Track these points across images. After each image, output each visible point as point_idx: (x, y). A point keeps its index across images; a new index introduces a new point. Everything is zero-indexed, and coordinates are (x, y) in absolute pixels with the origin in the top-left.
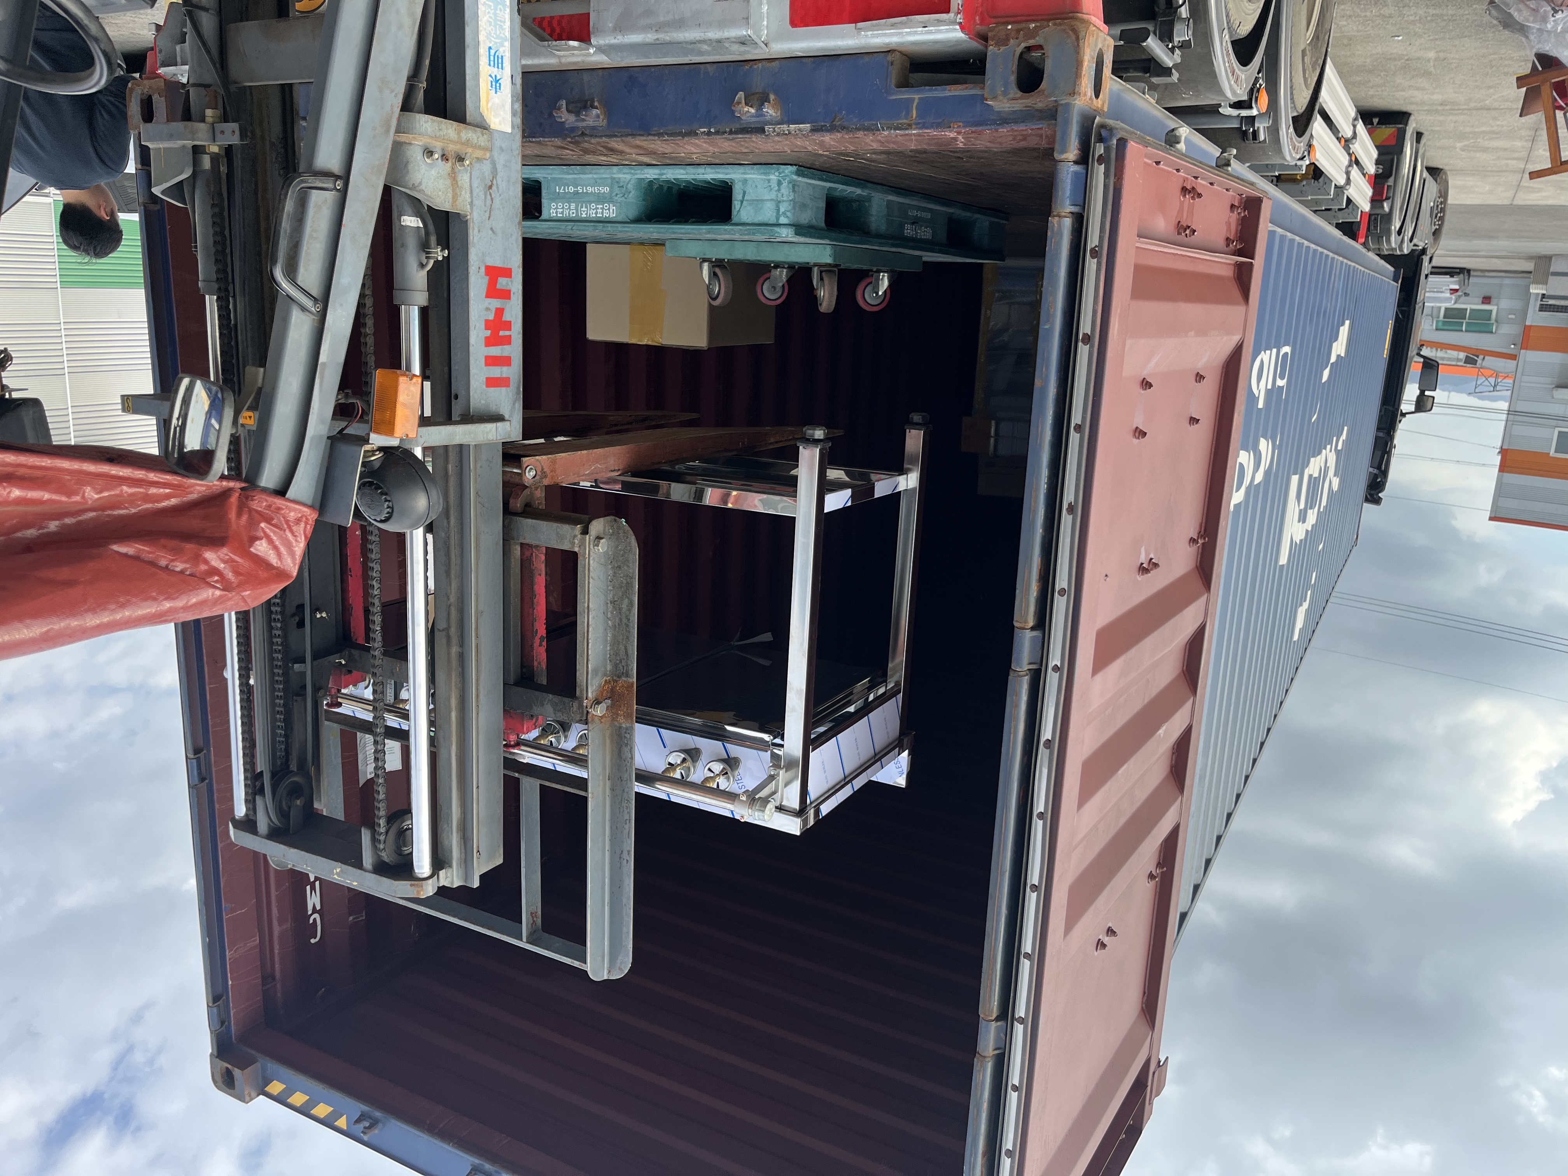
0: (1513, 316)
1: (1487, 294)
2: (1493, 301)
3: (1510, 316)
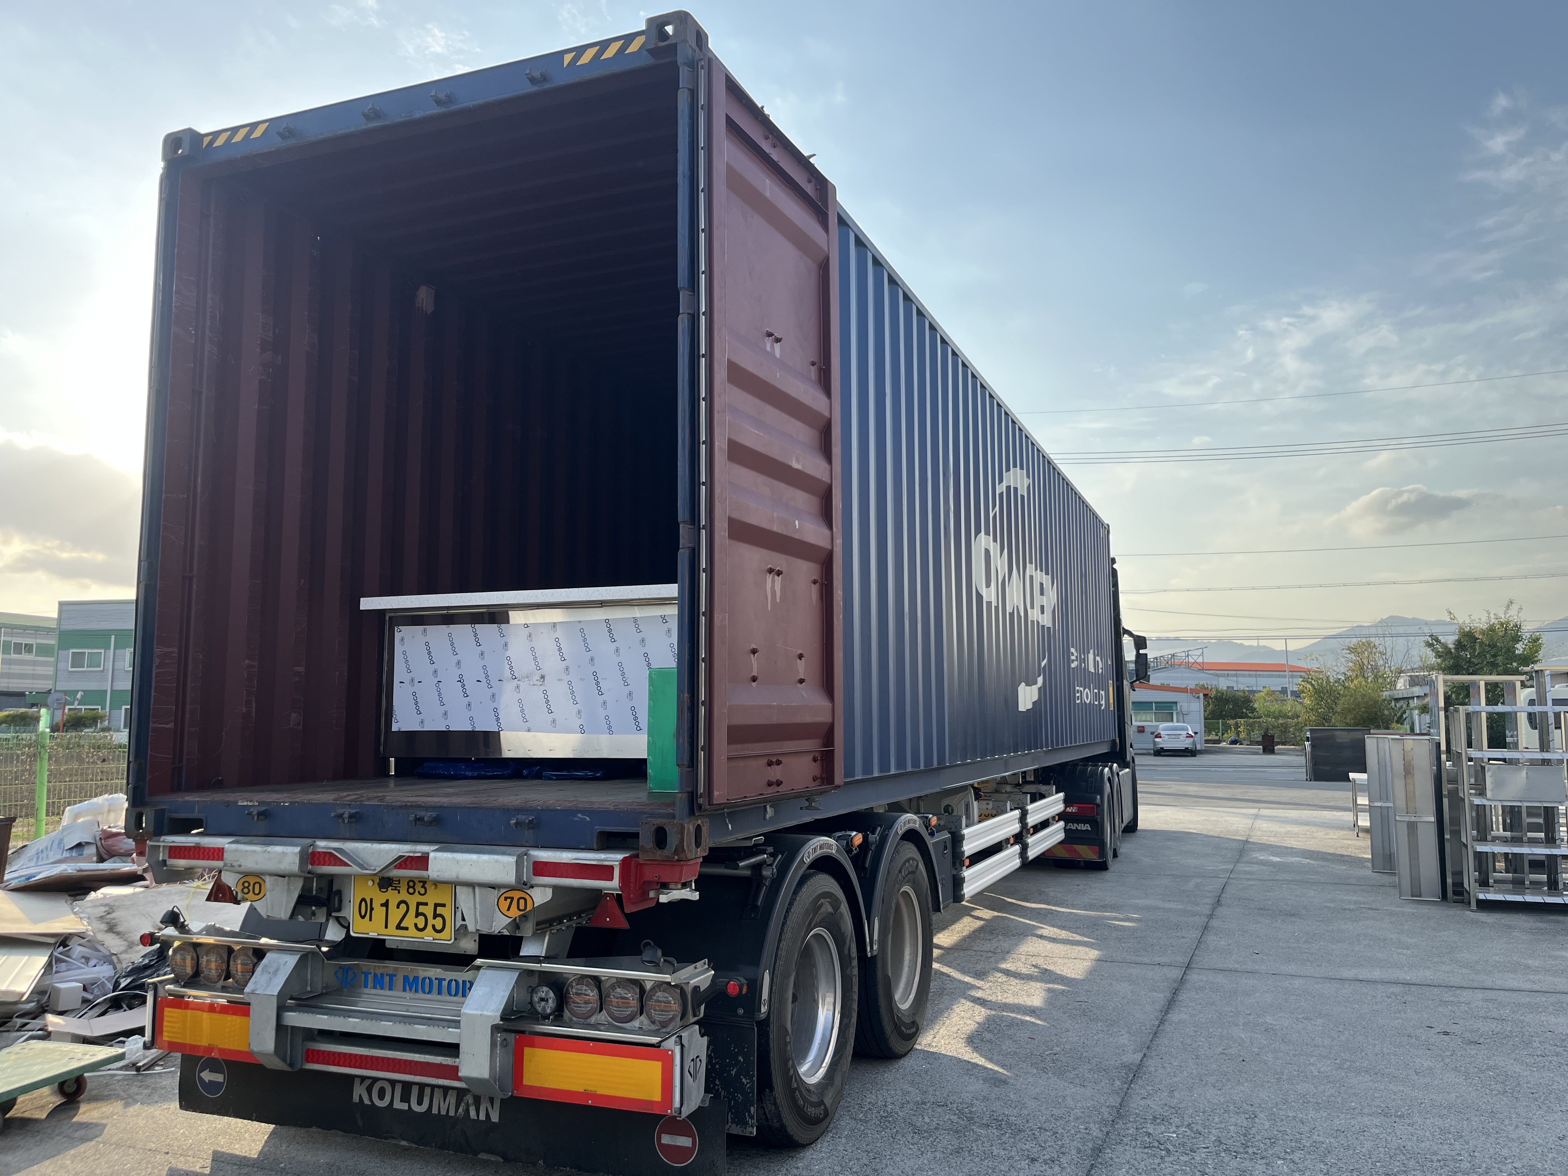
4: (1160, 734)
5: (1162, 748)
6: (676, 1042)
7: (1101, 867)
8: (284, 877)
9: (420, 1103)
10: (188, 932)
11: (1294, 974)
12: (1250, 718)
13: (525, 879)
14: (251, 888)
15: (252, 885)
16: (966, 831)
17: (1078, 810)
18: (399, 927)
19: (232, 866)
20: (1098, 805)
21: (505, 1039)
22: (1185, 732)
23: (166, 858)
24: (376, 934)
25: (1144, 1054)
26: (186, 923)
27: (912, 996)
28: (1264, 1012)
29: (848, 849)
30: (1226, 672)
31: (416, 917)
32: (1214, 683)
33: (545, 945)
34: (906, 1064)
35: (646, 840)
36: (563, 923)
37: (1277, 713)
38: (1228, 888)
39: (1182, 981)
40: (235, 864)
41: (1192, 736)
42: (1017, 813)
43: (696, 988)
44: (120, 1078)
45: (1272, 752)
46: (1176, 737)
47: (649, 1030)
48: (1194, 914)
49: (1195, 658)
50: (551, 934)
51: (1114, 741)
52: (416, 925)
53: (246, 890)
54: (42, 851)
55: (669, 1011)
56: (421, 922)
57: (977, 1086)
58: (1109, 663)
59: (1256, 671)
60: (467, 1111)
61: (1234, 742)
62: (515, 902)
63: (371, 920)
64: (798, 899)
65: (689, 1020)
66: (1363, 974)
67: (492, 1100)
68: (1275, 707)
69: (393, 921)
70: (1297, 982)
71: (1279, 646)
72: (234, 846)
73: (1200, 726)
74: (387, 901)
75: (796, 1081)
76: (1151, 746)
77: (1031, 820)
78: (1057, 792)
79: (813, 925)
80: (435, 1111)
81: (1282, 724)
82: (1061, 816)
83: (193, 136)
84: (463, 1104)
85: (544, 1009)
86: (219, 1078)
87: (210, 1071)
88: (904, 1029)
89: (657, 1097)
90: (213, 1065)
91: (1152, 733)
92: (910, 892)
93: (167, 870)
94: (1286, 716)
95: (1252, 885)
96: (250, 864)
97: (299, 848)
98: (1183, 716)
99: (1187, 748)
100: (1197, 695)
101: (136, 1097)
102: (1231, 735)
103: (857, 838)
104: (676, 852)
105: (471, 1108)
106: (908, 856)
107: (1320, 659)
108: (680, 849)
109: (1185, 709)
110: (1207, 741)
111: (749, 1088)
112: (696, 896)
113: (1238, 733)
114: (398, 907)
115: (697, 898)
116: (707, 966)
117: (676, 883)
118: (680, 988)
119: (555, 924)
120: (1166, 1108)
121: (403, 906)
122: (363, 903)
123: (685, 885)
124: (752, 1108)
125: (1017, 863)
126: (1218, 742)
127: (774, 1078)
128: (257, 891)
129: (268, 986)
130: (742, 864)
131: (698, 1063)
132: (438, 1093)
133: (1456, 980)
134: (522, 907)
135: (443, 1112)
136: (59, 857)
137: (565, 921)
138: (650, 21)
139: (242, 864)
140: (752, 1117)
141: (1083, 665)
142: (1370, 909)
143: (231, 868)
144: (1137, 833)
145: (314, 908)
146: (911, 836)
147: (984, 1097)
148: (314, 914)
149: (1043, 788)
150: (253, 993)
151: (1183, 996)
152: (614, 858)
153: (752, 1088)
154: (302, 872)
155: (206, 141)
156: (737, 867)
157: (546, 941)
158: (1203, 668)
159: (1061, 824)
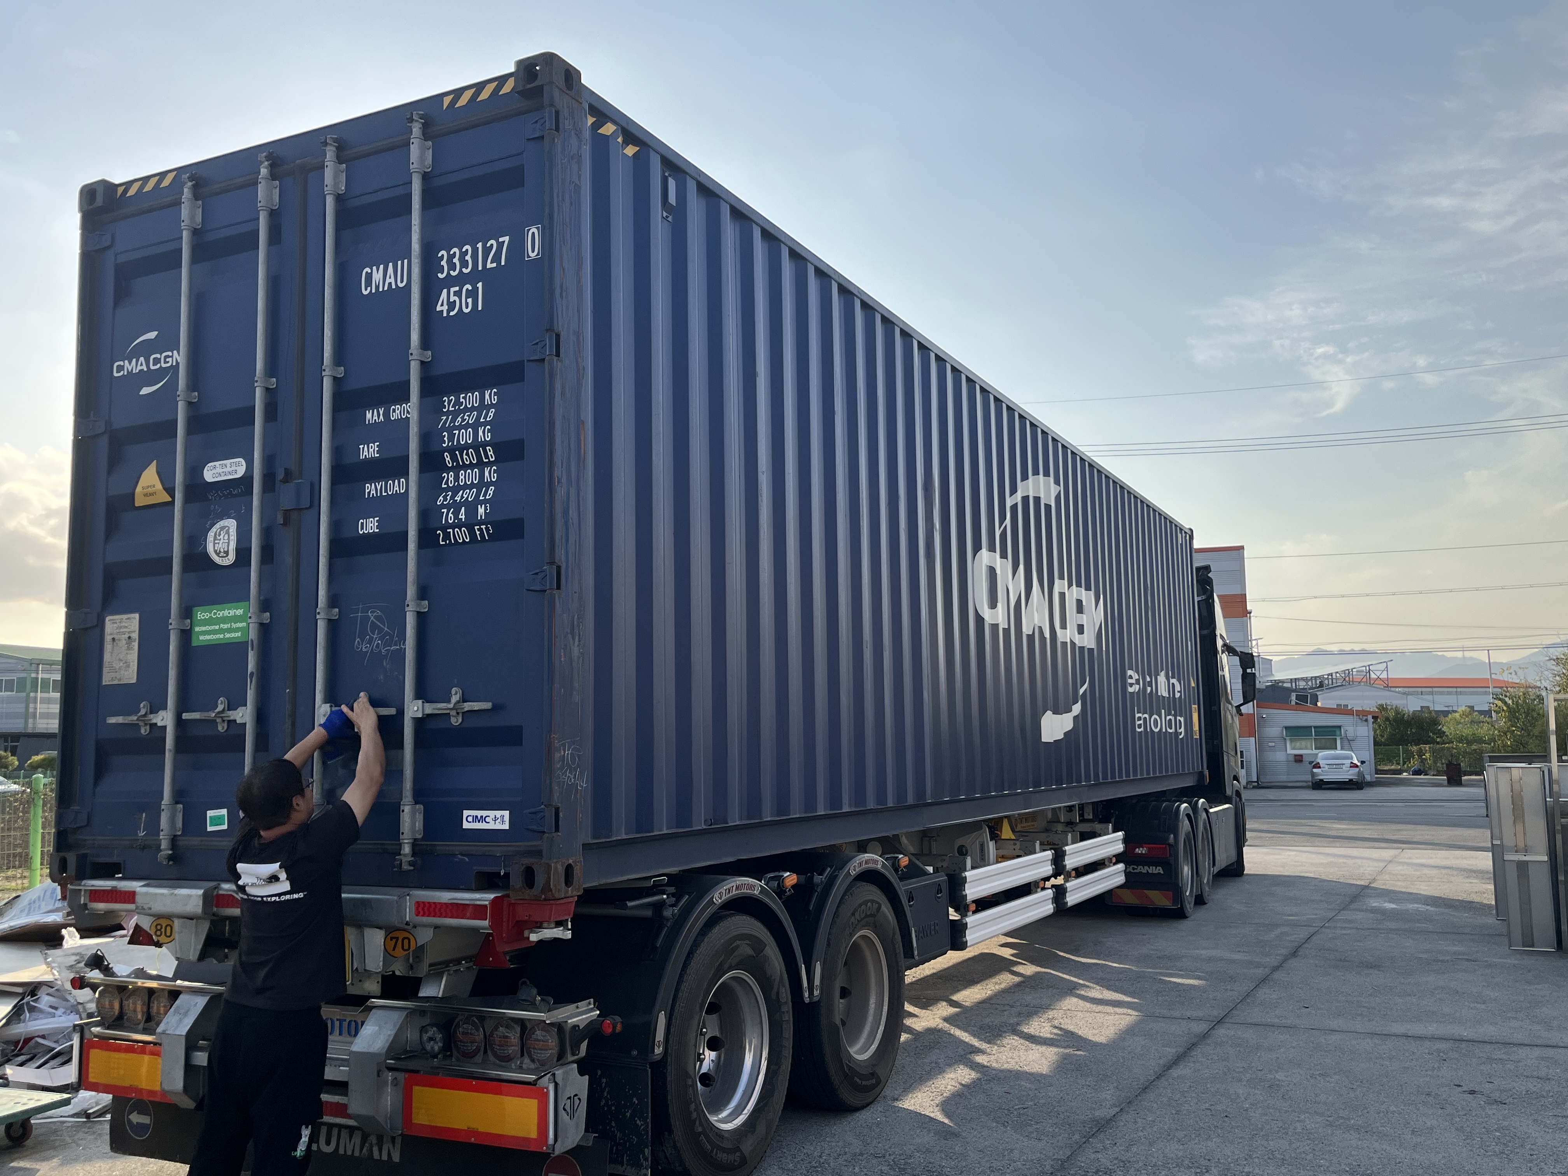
0: (1271, 744)
1: (1298, 764)
2: (1292, 759)
3: (1273, 744)
4: (1319, 763)
5: (1322, 780)
6: (549, 1079)
7: (1178, 914)
8: (192, 919)
9: (328, 1143)
10: (113, 974)
11: (1337, 1029)
12: (1438, 743)
13: (408, 919)
14: (163, 930)
15: (164, 927)
16: (969, 874)
17: (1149, 851)
19: (143, 909)
20: (1170, 845)
21: (396, 1078)
22: (1349, 761)
23: (87, 901)
25: (1122, 1109)
26: (110, 966)
27: (874, 1047)
28: (1279, 1068)
29: (780, 891)
30: (1420, 690)
32: (1395, 703)
33: (442, 986)
34: (860, 1117)
35: (516, 881)
36: (461, 964)
37: (1471, 738)
38: (1314, 938)
39: (1205, 1036)
40: (146, 907)
41: (1357, 766)
42: (1049, 854)
43: (575, 1027)
44: (70, 1124)
45: (1459, 783)
46: (1337, 767)
47: (528, 1069)
48: (1258, 965)
49: (1378, 673)
50: (449, 974)
51: (1201, 774)
53: (159, 933)
54: (34, 902)
55: (547, 1050)
57: (926, 1139)
58: (1193, 684)
59: (1456, 687)
60: (371, 1151)
61: (1417, 772)
62: (400, 942)
64: (706, 940)
65: (567, 1058)
66: (1418, 1029)
67: (393, 1139)
68: (1467, 731)
70: (1334, 1038)
71: (1483, 656)
72: (145, 889)
73: (1368, 754)
75: (701, 1124)
76: (1309, 778)
77: (1070, 862)
78: (1115, 831)
79: (726, 966)
80: (341, 1151)
81: (1475, 750)
82: (1118, 858)
83: (107, 187)
84: (367, 1145)
85: (432, 1048)
86: (145, 1120)
87: (138, 1113)
88: (858, 1080)
89: (534, 1135)
90: (141, 1106)
91: (1311, 763)
92: (869, 935)
93: (88, 913)
94: (1480, 741)
95: (1345, 934)
96: (159, 907)
97: (202, 891)
98: (1349, 743)
99: (1351, 780)
100: (1365, 718)
101: (80, 1142)
102: (1414, 763)
103: (790, 879)
104: (543, 891)
105: (374, 1148)
106: (871, 897)
107: (1520, 672)
108: (546, 888)
109: (1351, 733)
110: (1377, 772)
111: (643, 1129)
112: (568, 935)
113: (1423, 761)
115: (570, 937)
116: (592, 1006)
117: (549, 922)
118: (559, 1027)
119: (451, 965)
120: (1115, 1162)
123: (559, 924)
124: (646, 1151)
125: (1049, 908)
126: (1400, 772)
127: (672, 1121)
128: (168, 934)
129: (178, 1026)
130: (630, 904)
131: (577, 1102)
132: (345, 1134)
133: (1518, 1037)
134: (406, 947)
135: (349, 1153)
136: (51, 907)
137: (463, 962)
138: (519, 63)
139: (152, 907)
140: (646, 1159)
141: (1149, 689)
142: (1468, 960)
143: (142, 911)
144: (1244, 878)
145: (226, 950)
146: (869, 876)
147: (927, 1149)
148: (226, 956)
149: (1098, 827)
150: (164, 1033)
151: (1197, 1052)
152: (486, 898)
153: (646, 1129)
154: (205, 914)
155: (120, 190)
156: (625, 907)
157: (444, 982)
158: (1388, 685)
159: (1121, 866)
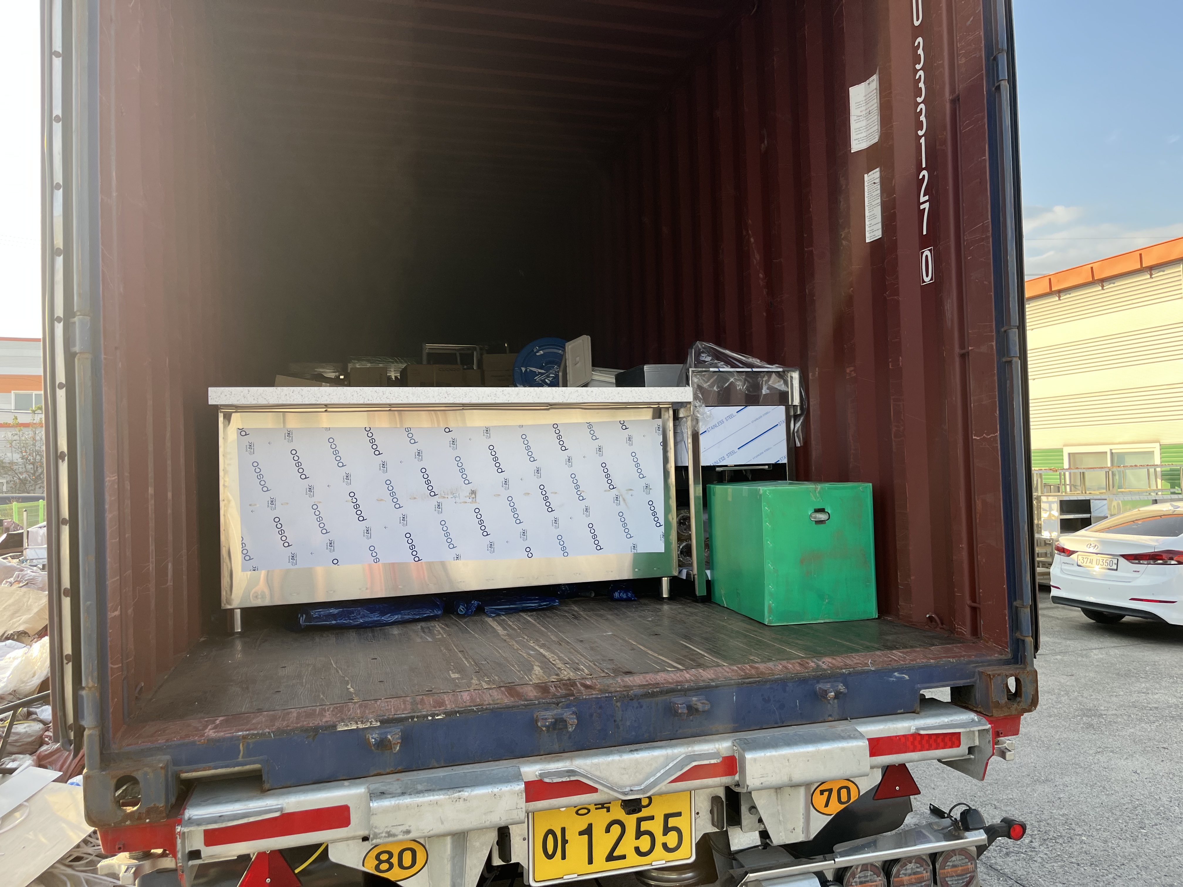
14: (395, 860)
15: (396, 856)
18: (610, 857)
19: (390, 834)
24: (576, 875)
31: (637, 838)
52: (637, 850)
53: (385, 866)
56: (644, 843)
62: (834, 794)
63: (564, 857)
69: (601, 850)
72: (390, 802)
74: (590, 826)
114: (608, 830)
121: (616, 830)
122: (550, 837)
128: (407, 864)
134: (844, 798)
143: (386, 839)
